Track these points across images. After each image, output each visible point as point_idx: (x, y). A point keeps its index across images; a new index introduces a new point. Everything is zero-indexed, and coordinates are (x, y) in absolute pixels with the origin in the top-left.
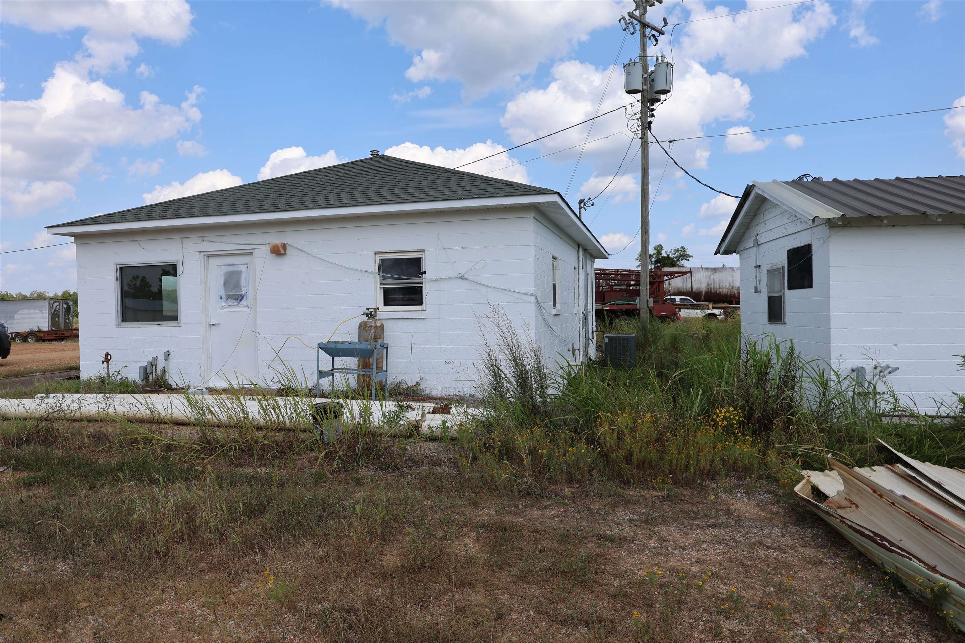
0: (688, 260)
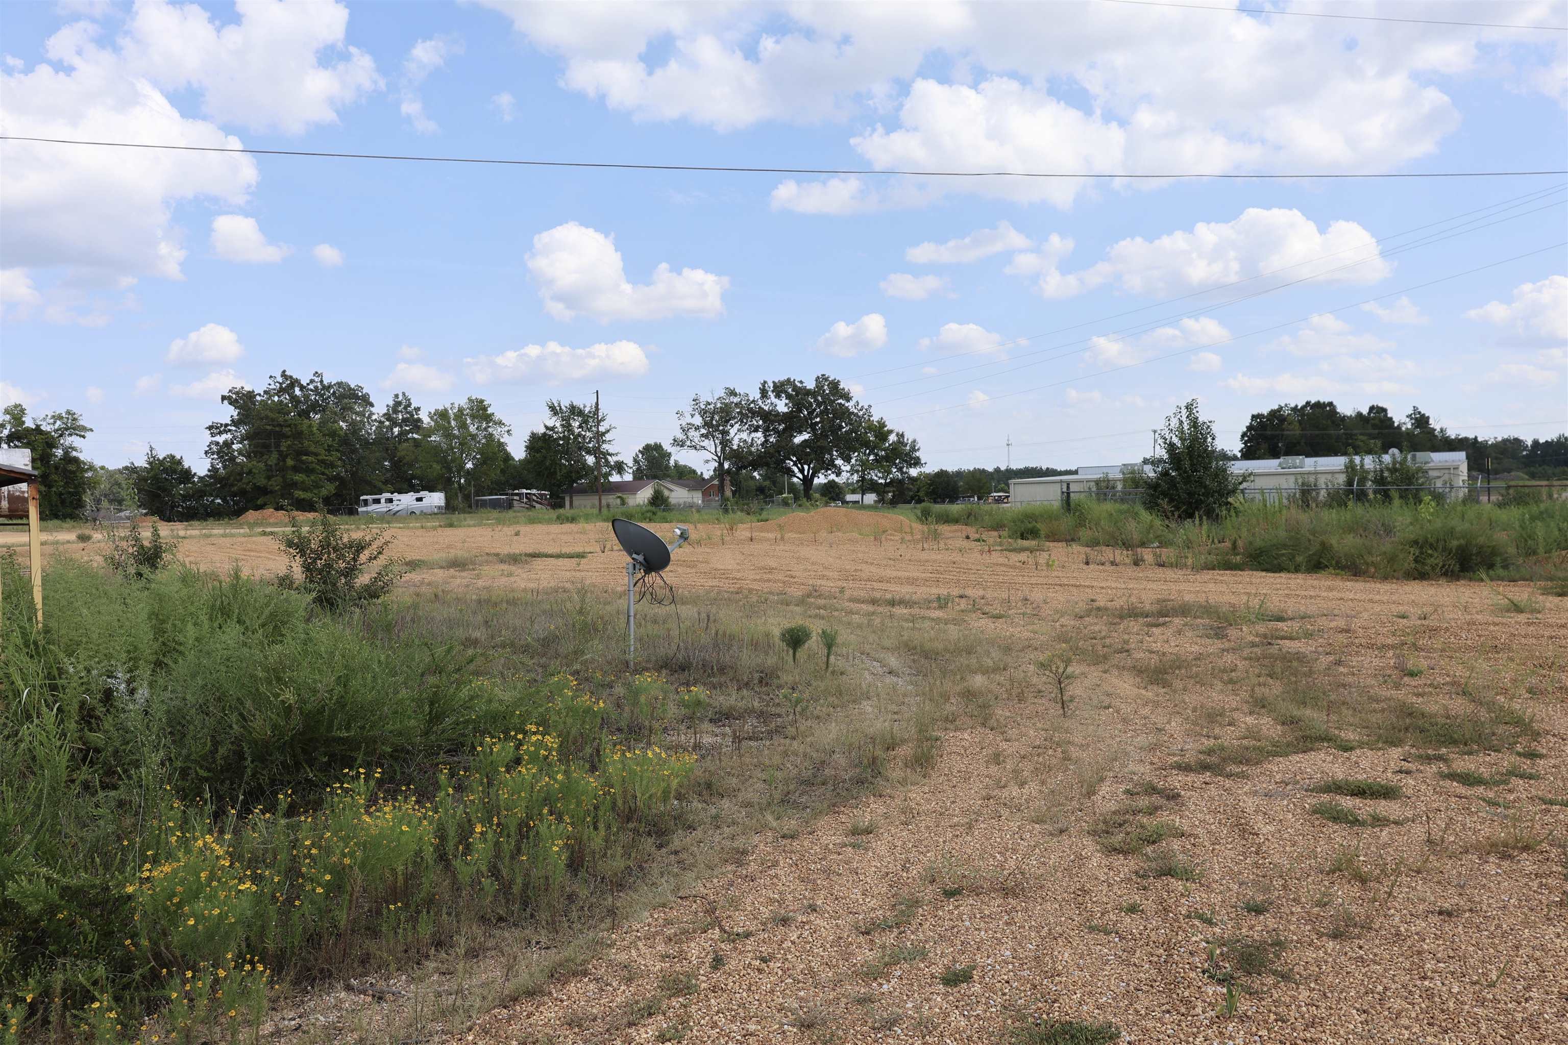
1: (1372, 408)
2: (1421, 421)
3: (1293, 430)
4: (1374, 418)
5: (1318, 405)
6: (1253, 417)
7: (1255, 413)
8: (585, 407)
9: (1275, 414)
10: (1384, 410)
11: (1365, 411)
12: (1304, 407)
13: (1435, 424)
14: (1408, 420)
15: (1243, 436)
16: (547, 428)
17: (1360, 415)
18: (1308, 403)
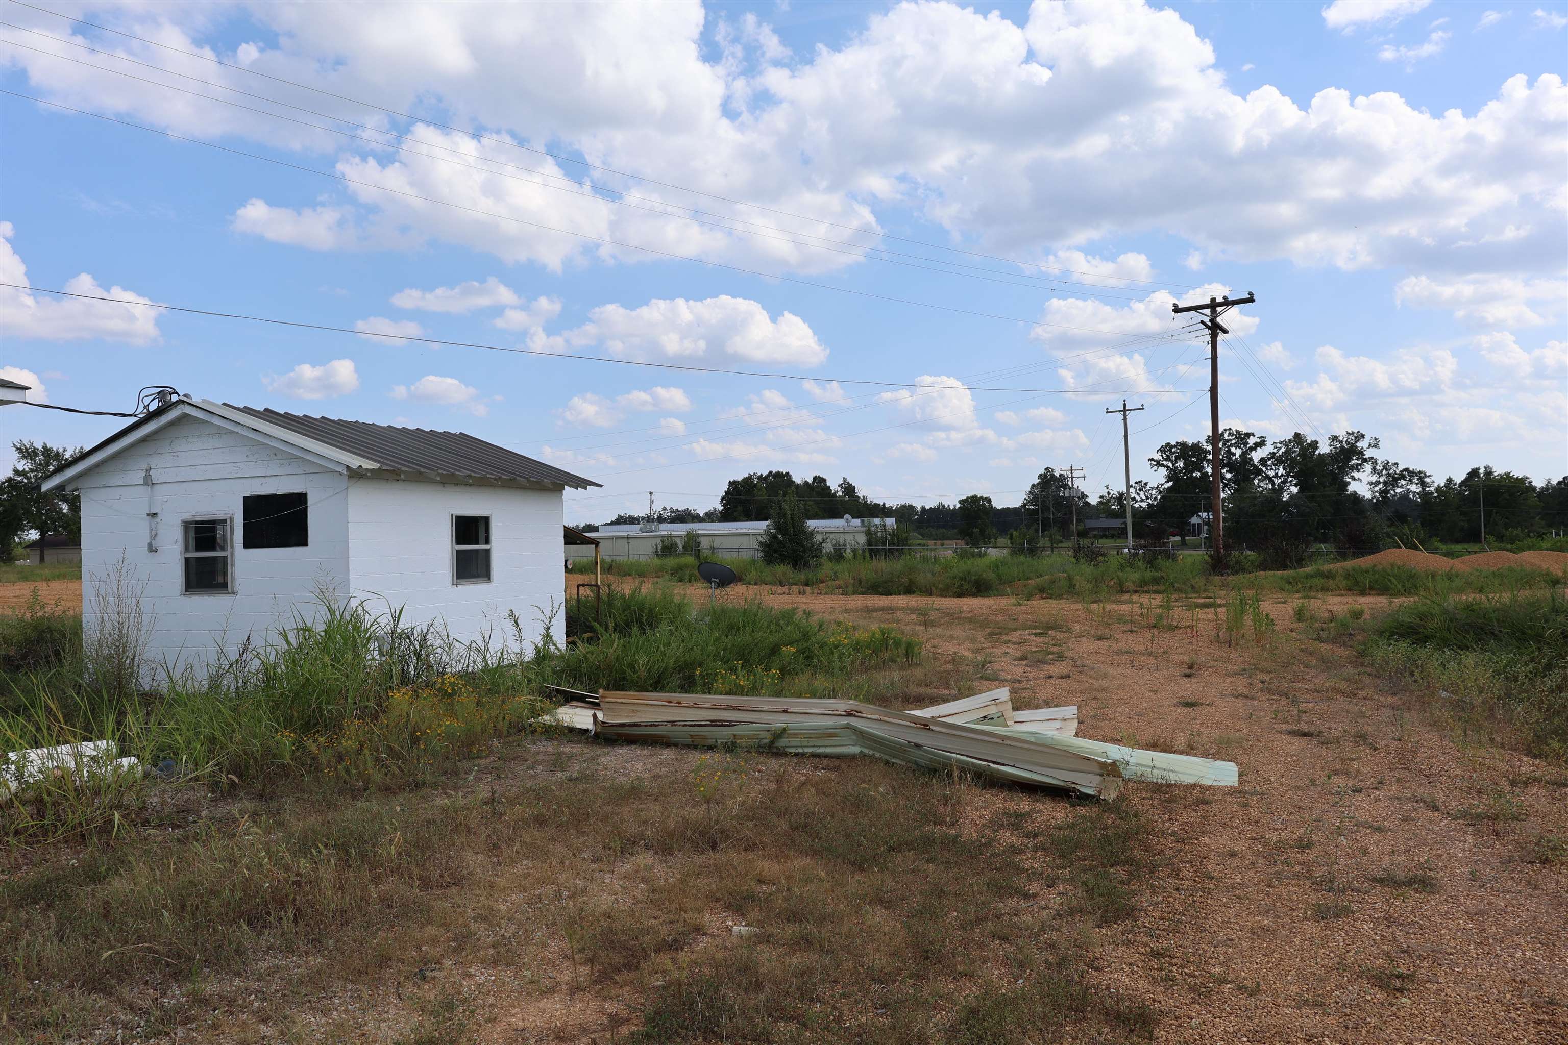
1: (815, 478)
2: (849, 489)
3: (761, 496)
4: (817, 487)
5: (778, 475)
6: (730, 483)
7: (732, 480)
8: (65, 450)
9: (748, 481)
10: (824, 480)
11: (810, 481)
12: (768, 476)
13: (861, 492)
14: (839, 489)
15: (722, 499)
16: (17, 472)
17: (806, 483)
18: (770, 473)
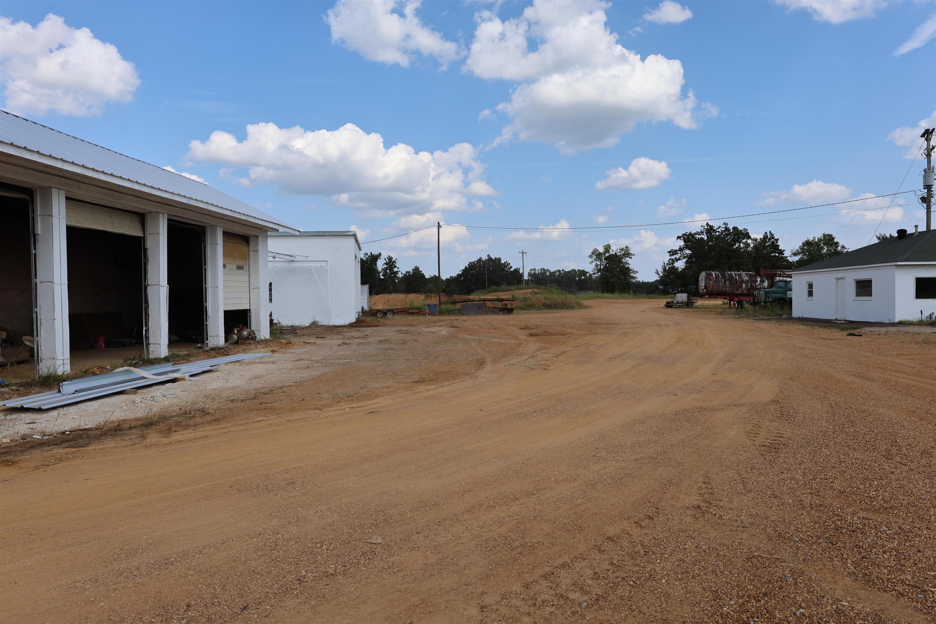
0: (631, 258)
